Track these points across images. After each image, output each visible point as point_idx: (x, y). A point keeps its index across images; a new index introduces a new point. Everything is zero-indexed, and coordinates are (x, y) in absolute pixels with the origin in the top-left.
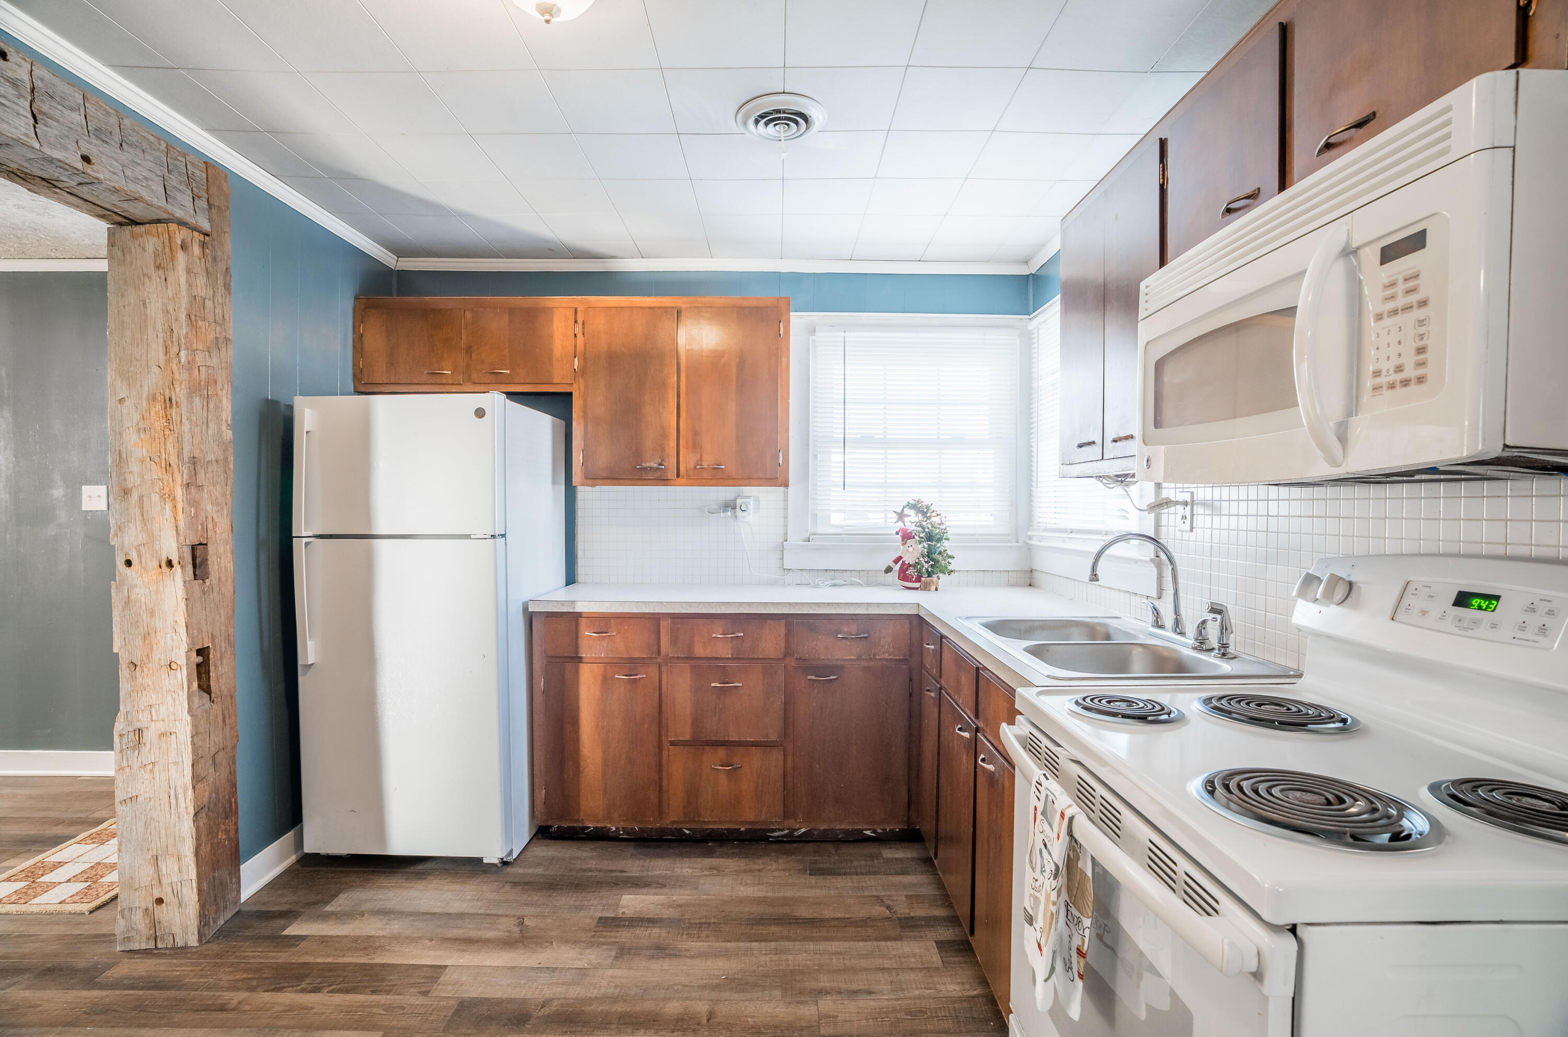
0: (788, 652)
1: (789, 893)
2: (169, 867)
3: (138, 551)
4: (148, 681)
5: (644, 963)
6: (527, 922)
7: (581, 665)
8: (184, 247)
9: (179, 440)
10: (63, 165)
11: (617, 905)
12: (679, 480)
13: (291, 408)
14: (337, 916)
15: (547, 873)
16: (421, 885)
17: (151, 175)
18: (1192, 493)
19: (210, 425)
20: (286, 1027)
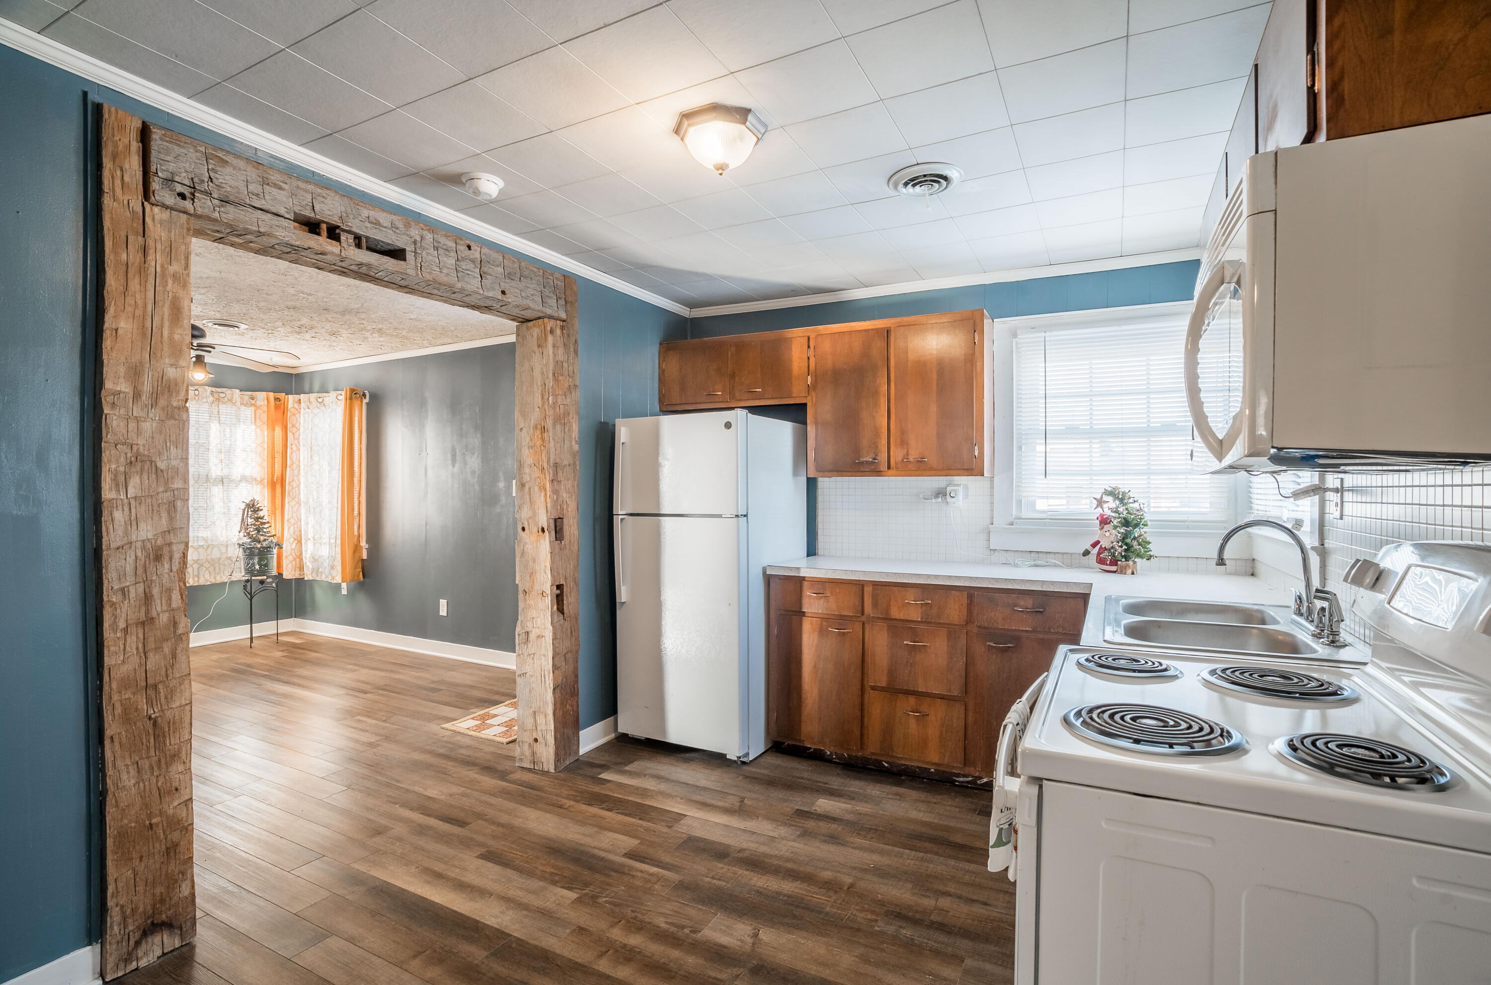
0: (969, 621)
1: (952, 823)
2: (541, 719)
3: (528, 522)
4: (532, 602)
5: (817, 844)
6: (746, 801)
7: (804, 618)
8: (552, 332)
9: (548, 453)
10: (493, 299)
11: (813, 804)
12: (890, 472)
13: (614, 426)
14: (631, 774)
15: (771, 774)
16: (685, 766)
17: (535, 292)
19: (566, 442)
20: (590, 824)
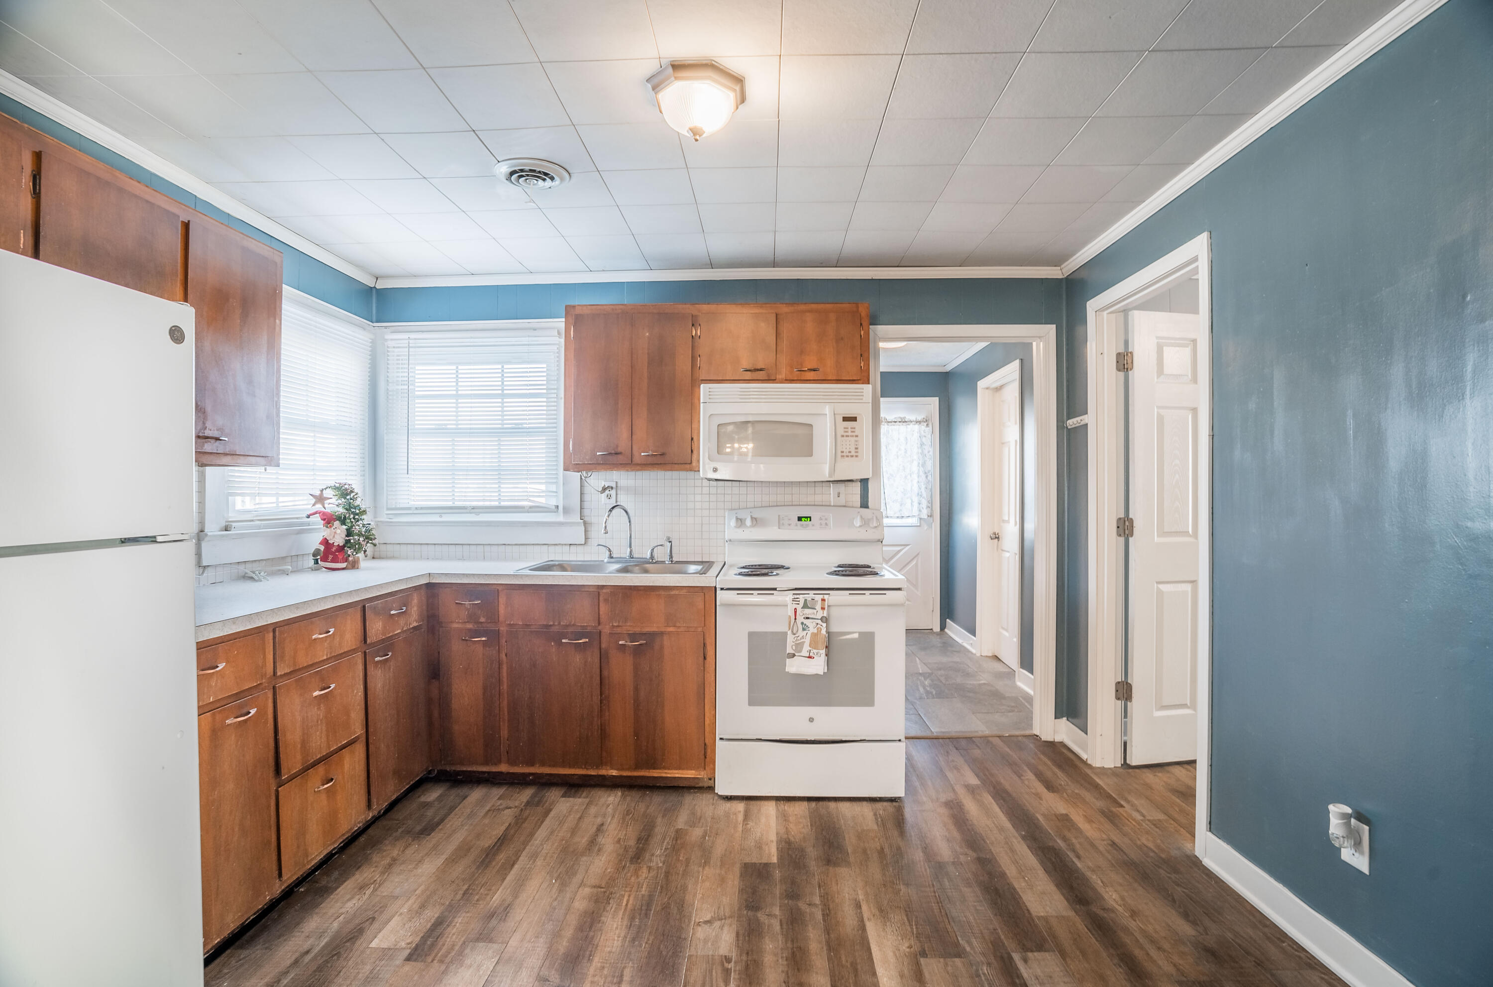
0: (363, 640)
18: (616, 482)
